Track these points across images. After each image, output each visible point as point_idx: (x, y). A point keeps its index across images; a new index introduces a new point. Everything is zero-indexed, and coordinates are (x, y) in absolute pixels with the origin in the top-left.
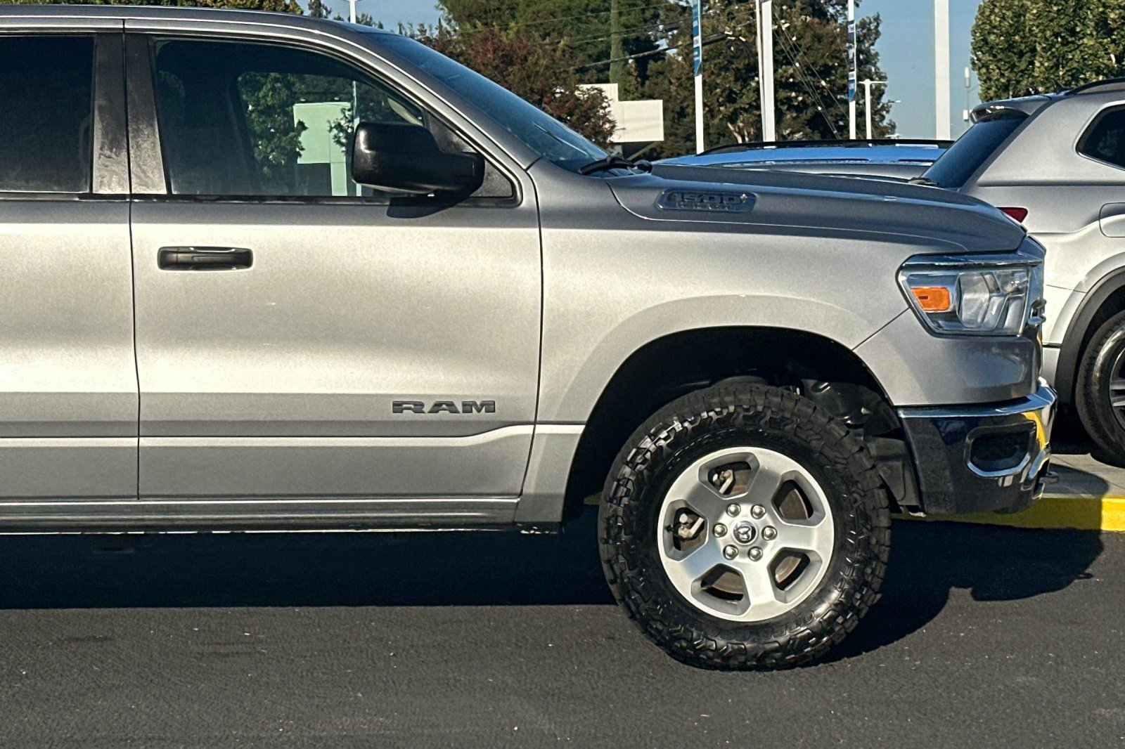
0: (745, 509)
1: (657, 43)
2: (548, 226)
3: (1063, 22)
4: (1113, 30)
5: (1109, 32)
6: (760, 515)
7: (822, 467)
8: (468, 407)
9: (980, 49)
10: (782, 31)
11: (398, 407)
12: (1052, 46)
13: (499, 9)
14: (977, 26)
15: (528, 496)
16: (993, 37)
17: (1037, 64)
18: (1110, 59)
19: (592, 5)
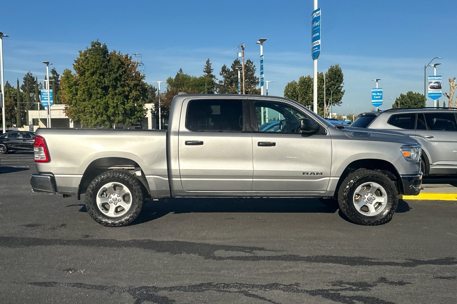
0: (369, 194)
1: (214, 92)
2: (333, 139)
3: (305, 90)
6: (372, 195)
7: (386, 186)
8: (317, 174)
9: (286, 95)
11: (304, 173)
14: (285, 91)
15: (328, 191)
16: (289, 93)
17: (299, 99)
19: (200, 84)
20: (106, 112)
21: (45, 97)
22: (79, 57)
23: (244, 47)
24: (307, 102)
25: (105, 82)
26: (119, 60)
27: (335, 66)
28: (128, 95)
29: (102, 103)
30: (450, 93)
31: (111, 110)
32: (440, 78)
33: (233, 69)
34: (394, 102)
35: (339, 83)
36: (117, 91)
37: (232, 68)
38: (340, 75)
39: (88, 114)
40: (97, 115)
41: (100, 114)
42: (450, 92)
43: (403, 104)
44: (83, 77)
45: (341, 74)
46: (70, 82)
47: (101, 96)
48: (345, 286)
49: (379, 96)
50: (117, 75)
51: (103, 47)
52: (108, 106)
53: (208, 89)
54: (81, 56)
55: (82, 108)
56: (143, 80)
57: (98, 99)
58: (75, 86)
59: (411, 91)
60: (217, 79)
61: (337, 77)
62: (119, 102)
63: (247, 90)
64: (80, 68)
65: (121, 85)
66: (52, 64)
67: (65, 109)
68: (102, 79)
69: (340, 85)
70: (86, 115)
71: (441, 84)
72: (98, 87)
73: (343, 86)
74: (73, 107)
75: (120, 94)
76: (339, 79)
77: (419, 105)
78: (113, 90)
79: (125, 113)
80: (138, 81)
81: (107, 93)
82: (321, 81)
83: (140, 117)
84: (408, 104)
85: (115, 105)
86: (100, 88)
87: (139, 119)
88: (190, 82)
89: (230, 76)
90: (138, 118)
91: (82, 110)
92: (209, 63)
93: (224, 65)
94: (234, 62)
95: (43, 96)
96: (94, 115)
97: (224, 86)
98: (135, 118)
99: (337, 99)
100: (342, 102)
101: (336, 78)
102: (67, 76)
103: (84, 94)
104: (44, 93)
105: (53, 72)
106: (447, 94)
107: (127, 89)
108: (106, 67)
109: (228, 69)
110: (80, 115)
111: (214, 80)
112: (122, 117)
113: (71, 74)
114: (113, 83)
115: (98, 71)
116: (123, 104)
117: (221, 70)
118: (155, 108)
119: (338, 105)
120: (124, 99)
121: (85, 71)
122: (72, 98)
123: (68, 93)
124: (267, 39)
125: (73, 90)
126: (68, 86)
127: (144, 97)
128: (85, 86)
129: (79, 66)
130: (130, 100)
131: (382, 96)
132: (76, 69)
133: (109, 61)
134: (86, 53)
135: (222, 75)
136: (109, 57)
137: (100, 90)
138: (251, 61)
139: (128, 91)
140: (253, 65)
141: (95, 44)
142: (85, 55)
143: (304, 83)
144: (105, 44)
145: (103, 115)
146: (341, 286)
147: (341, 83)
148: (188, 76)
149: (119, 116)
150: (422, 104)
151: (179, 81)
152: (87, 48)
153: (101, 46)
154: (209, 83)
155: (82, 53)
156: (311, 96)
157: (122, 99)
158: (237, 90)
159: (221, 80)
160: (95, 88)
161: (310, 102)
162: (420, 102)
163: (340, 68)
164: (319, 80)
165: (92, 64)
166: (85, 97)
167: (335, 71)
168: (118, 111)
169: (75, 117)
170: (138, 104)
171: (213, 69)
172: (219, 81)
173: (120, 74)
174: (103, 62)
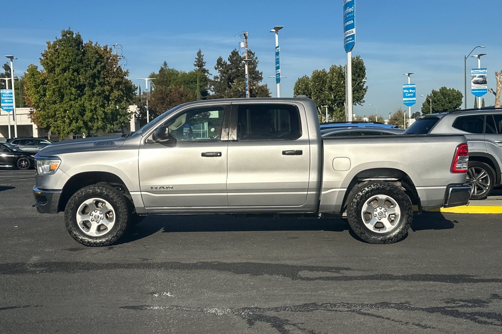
1: (207, 91)
3: (319, 87)
4: (333, 90)
5: (332, 90)
9: (295, 94)
10: (254, 89)
12: (316, 93)
13: (167, 81)
14: (295, 88)
16: (300, 91)
17: (312, 98)
18: (332, 97)
19: (191, 80)
20: (82, 117)
21: (5, 100)
22: (47, 49)
23: (248, 35)
24: (322, 102)
25: (80, 79)
26: (97, 52)
27: (355, 57)
28: (109, 96)
29: (77, 106)
30: (497, 89)
31: (88, 114)
32: (486, 71)
33: (230, 62)
34: (425, 100)
35: (361, 78)
36: (95, 91)
37: (229, 60)
38: (361, 68)
39: (59, 120)
40: (71, 121)
41: (75, 119)
42: (497, 87)
43: (435, 102)
44: (52, 74)
45: (363, 67)
46: (36, 80)
47: (75, 98)
48: (459, 303)
49: (411, 93)
50: (95, 71)
51: (76, 37)
52: (85, 109)
53: (201, 87)
54: (49, 48)
55: (51, 112)
56: (126, 77)
57: (72, 100)
58: (43, 85)
59: (445, 87)
60: (211, 75)
61: (359, 70)
62: (97, 104)
63: (252, 88)
64: (48, 63)
65: (100, 84)
66: (16, 59)
67: (30, 113)
68: (76, 77)
69: (362, 80)
70: (56, 121)
71: (486, 78)
72: (71, 87)
73: (365, 82)
74: (41, 112)
75: (99, 95)
76: (361, 73)
77: (454, 103)
78: (90, 89)
79: (106, 117)
80: (121, 78)
81: (82, 93)
82: (339, 76)
83: (124, 122)
84: (441, 103)
85: (93, 108)
86: (73, 87)
87: (123, 124)
88: (178, 78)
89: (228, 71)
90: (121, 124)
91: (52, 114)
92: (200, 55)
93: (220, 57)
94: (232, 53)
95: (2, 98)
96: (67, 121)
97: (220, 83)
98: (117, 124)
99: (359, 97)
100: (364, 101)
101: (357, 72)
102: (32, 73)
103: (54, 94)
104: (5, 94)
105: (6, 67)
106: (493, 90)
107: (107, 88)
108: (81, 61)
109: (225, 62)
110: (50, 121)
111: (207, 75)
112: (101, 122)
113: (37, 70)
114: (90, 81)
115: (71, 66)
116: (103, 106)
117: (217, 63)
118: (139, 110)
119: (360, 104)
120: (104, 100)
121: (54, 67)
122: (39, 100)
123: (35, 94)
124: (283, 27)
125: (40, 90)
126: (34, 86)
127: (128, 97)
128: (55, 85)
129: (48, 60)
130: (111, 101)
131: (414, 94)
132: (43, 64)
133: (84, 53)
134: (55, 44)
135: (218, 70)
136: (84, 49)
137: (73, 90)
138: (252, 52)
139: (108, 91)
140: (255, 57)
141: (67, 33)
142: (54, 47)
143: (319, 79)
144: (78, 33)
145: (78, 120)
146: (455, 303)
147: (364, 78)
148: (175, 71)
149: (98, 122)
150: (457, 102)
151: (165, 77)
152: (56, 38)
153: (74, 36)
154: (202, 79)
155: (51, 44)
156: (327, 94)
157: (101, 100)
158: (239, 88)
159: (216, 75)
160: (68, 88)
161: (326, 101)
162: (455, 99)
163: (362, 59)
164: (337, 74)
165: (64, 58)
166: (55, 99)
167: (356, 63)
168: (97, 116)
169: (43, 123)
170: (120, 107)
171: (206, 62)
172: (214, 76)
173: (98, 70)
174: (77, 55)
